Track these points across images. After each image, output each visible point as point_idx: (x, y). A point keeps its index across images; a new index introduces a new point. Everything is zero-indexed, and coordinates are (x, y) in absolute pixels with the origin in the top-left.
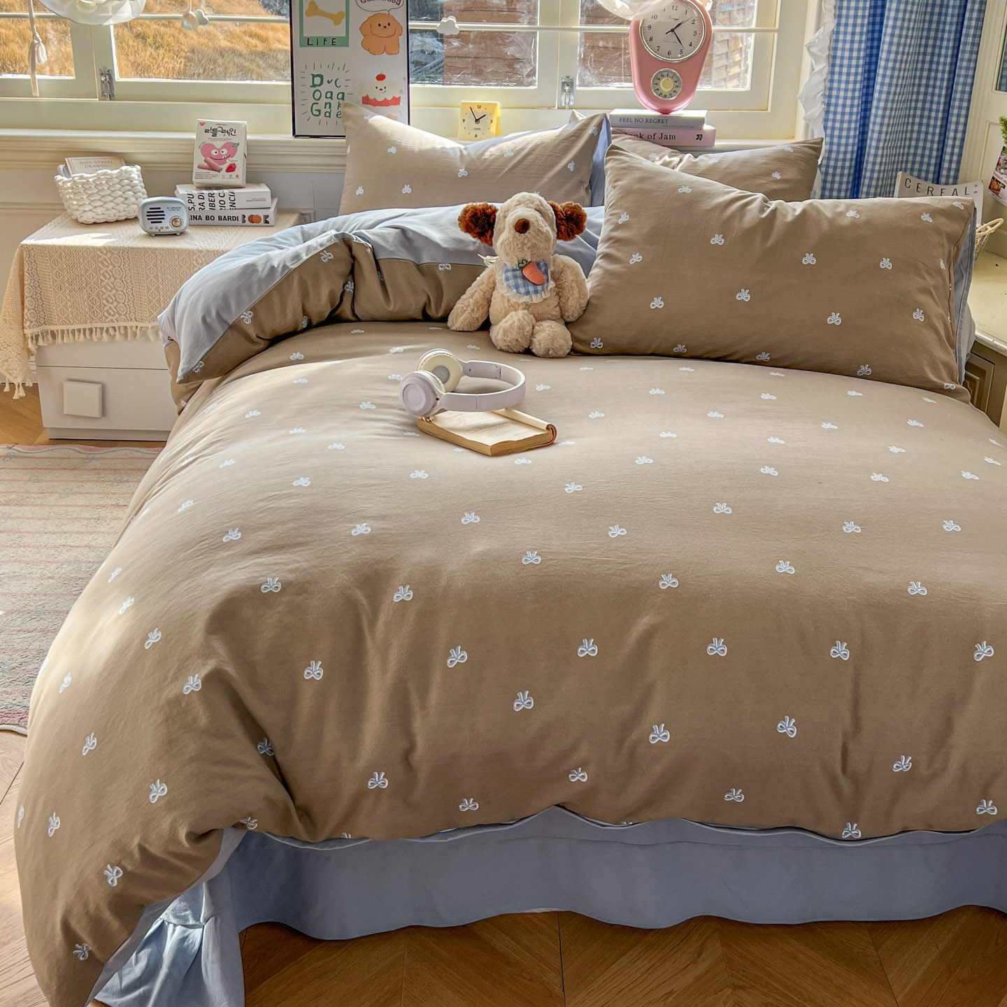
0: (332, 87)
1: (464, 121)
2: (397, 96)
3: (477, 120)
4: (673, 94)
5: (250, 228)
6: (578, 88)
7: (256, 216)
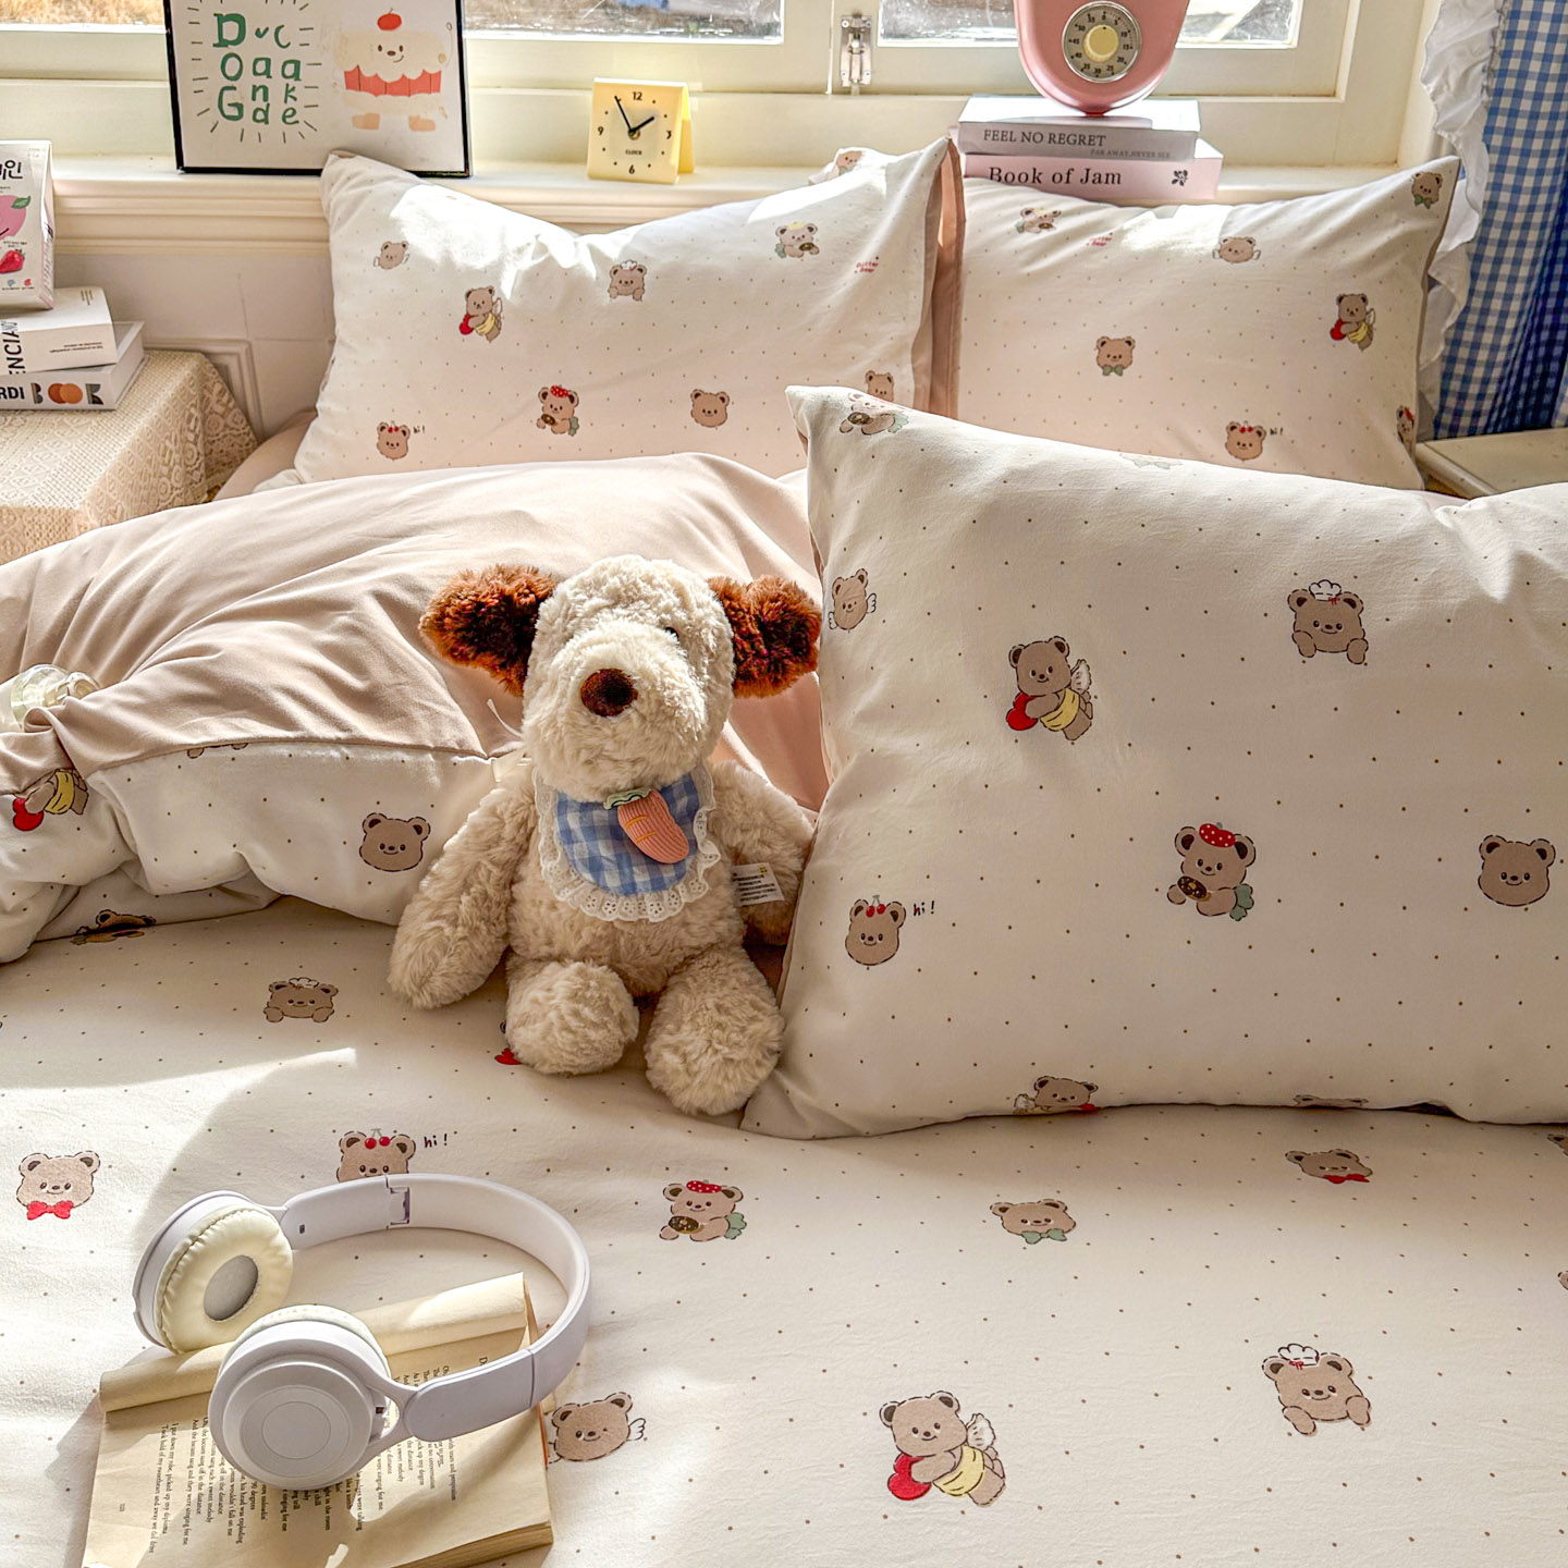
0: (267, 47)
1: (601, 130)
2: (432, 70)
3: (633, 131)
4: (1117, 66)
5: (53, 418)
6: (882, 42)
7: (68, 385)
